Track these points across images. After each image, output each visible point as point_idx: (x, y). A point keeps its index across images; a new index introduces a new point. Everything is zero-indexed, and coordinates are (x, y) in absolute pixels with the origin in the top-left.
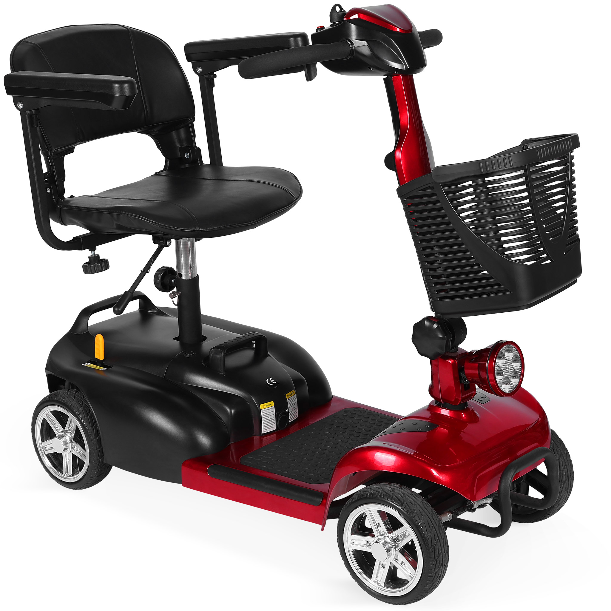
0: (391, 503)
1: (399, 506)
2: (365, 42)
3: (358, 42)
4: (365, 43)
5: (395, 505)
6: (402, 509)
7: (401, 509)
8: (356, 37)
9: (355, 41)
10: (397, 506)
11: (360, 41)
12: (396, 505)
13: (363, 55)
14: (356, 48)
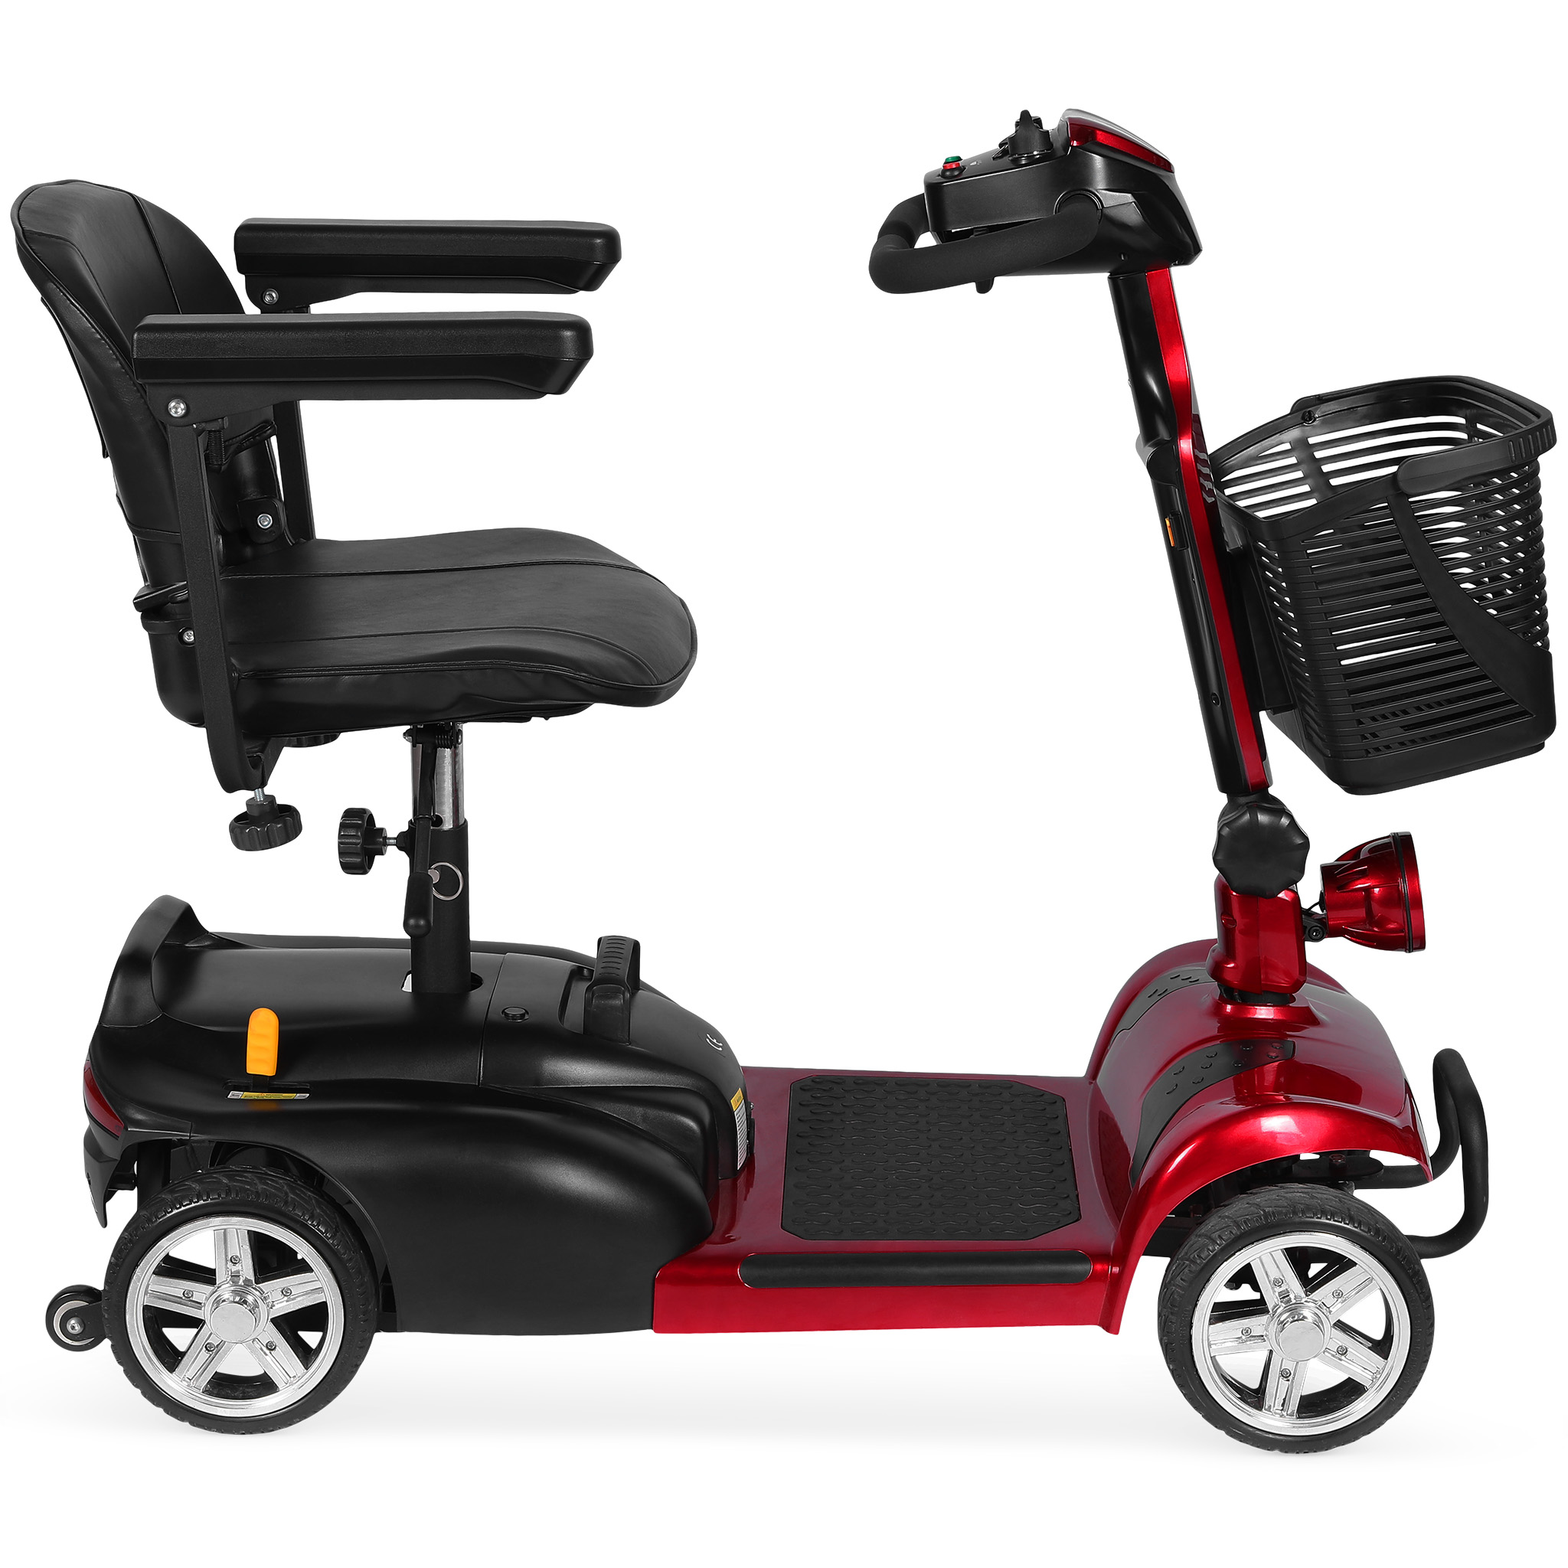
0: (1328, 1221)
1: (1348, 1224)
2: (1130, 195)
3: (1111, 195)
4: (1128, 197)
5: (1340, 1224)
6: (1356, 1230)
7: (1354, 1229)
8: (1107, 185)
9: (1105, 194)
10: (1342, 1224)
11: (1117, 194)
12: (1341, 1222)
13: (1123, 226)
14: (1108, 210)
